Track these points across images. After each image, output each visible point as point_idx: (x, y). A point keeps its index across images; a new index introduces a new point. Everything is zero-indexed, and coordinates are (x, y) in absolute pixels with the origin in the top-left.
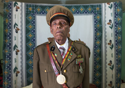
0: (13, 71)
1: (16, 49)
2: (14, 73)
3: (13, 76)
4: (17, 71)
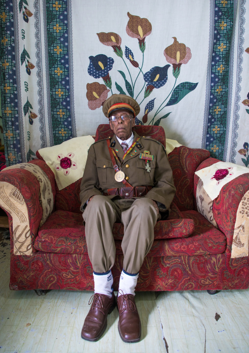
0: (23, 110)
1: (26, 60)
2: (25, 114)
3: (24, 120)
4: (31, 112)
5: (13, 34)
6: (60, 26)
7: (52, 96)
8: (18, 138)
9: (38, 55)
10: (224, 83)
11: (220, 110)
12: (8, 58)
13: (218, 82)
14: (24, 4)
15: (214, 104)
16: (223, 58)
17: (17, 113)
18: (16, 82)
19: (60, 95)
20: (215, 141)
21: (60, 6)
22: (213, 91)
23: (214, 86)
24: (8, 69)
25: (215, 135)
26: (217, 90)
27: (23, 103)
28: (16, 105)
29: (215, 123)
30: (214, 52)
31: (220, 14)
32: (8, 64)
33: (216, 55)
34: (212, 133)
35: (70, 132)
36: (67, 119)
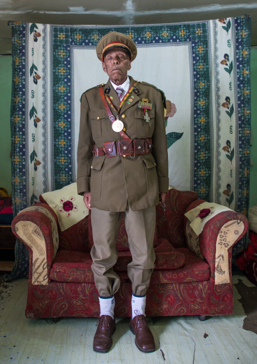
0: (29, 158)
1: (34, 115)
2: (31, 162)
3: (30, 168)
4: (36, 160)
5: (24, 94)
6: (64, 87)
7: (55, 145)
8: (24, 183)
9: (44, 111)
10: (206, 132)
11: (204, 155)
12: (19, 114)
13: (200, 131)
14: (35, 70)
15: (199, 150)
16: (204, 111)
17: (25, 161)
18: (24, 133)
19: (62, 145)
20: (202, 183)
21: (64, 71)
22: (197, 139)
23: (198, 135)
24: (19, 123)
25: (202, 178)
26: (201, 138)
27: (30, 152)
28: (24, 154)
29: (201, 167)
30: (195, 106)
31: (198, 76)
32: (19, 119)
33: (198, 109)
34: (199, 175)
35: (70, 178)
36: (68, 165)
